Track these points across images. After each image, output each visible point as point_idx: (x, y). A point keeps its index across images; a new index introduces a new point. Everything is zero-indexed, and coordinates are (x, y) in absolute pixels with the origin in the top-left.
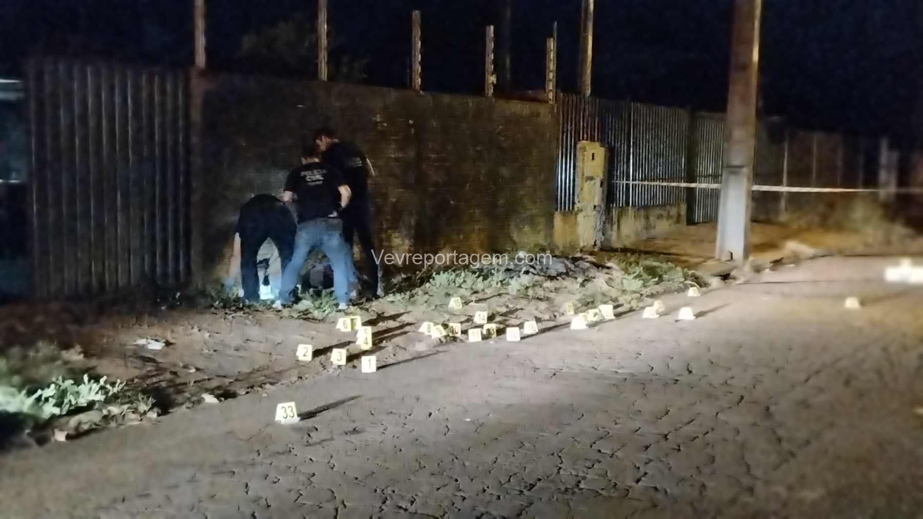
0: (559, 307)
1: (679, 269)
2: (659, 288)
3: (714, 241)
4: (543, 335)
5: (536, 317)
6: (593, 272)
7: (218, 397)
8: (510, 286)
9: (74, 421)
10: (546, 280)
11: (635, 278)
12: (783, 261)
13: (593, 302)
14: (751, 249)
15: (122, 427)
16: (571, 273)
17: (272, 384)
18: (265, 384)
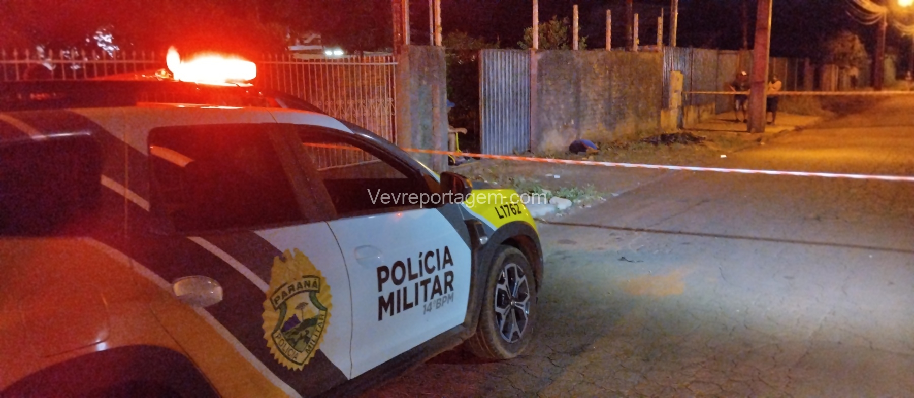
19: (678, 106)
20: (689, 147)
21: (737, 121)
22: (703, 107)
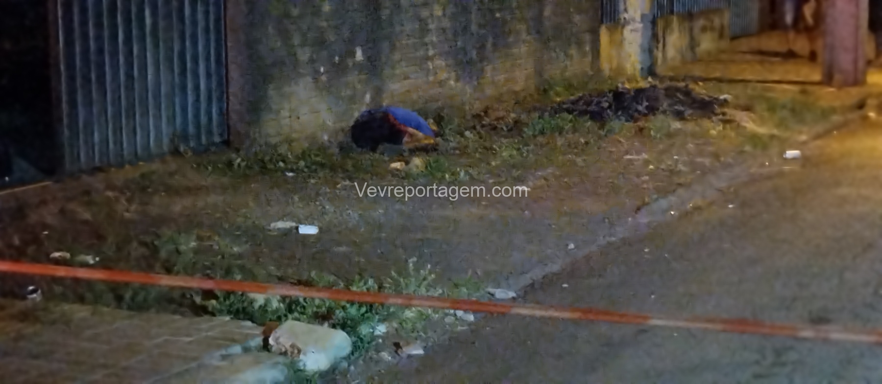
19: (643, 16)
20: (690, 126)
21: (790, 55)
22: (700, 22)
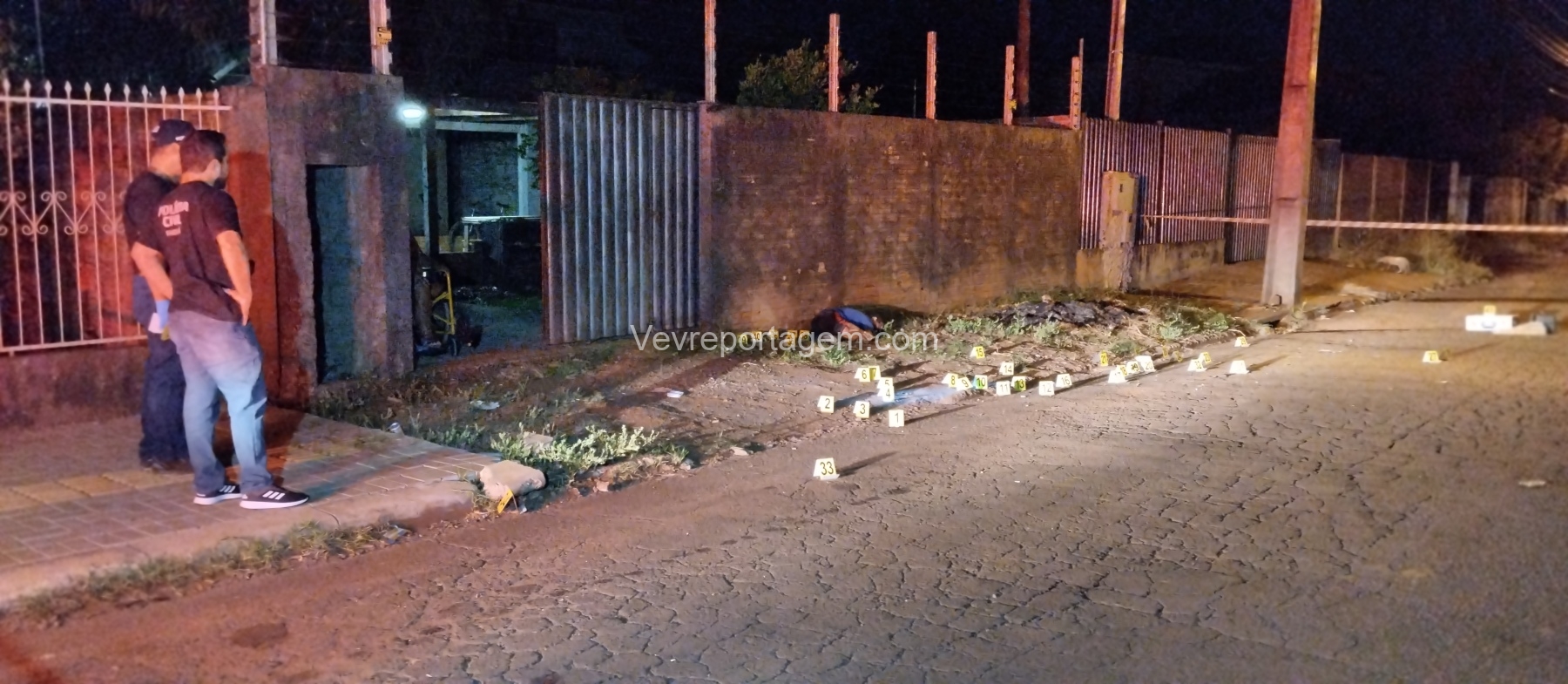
0: (1092, 358)
1: (1221, 315)
2: (1202, 337)
3: (1259, 281)
4: (1079, 389)
5: (1067, 369)
6: (1124, 318)
7: (747, 448)
8: (1035, 335)
9: (612, 470)
10: (1073, 328)
11: (1173, 325)
12: (1341, 306)
13: (1128, 352)
14: (1303, 291)
15: (658, 479)
16: (1100, 319)
17: (798, 437)
18: (791, 436)
